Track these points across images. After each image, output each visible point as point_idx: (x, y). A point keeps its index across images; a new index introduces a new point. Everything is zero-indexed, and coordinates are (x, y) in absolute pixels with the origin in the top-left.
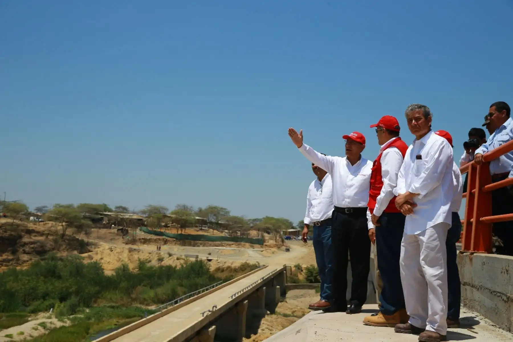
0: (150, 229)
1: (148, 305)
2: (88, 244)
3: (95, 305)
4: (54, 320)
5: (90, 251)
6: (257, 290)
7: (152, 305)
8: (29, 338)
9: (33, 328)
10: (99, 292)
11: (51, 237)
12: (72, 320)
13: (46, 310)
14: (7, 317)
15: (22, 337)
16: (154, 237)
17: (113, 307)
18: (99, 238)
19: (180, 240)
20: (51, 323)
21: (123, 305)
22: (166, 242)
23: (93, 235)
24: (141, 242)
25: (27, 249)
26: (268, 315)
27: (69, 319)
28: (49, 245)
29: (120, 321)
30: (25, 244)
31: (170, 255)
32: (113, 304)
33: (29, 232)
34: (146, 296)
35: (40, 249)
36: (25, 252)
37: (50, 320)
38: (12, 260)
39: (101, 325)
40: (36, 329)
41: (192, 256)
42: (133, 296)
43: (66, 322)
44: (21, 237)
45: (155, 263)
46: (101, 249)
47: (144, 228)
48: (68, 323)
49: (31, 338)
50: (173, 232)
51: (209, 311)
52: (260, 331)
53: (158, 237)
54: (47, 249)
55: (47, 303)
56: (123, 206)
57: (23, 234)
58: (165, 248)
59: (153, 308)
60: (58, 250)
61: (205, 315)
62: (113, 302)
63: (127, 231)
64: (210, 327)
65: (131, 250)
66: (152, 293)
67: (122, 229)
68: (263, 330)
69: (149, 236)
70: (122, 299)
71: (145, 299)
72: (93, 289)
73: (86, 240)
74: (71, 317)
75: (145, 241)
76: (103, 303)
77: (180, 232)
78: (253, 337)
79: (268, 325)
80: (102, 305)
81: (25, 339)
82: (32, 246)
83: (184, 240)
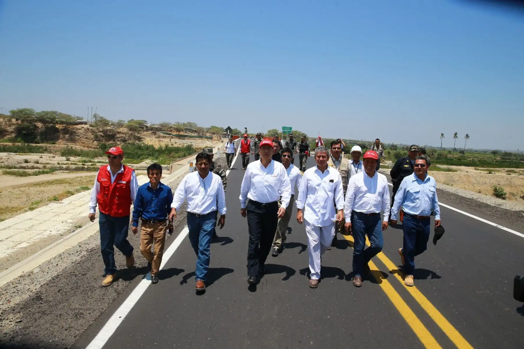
0: (165, 132)
2: (141, 138)
5: (142, 141)
11: (127, 135)
16: (167, 135)
18: (144, 135)
19: (178, 137)
22: (172, 138)
23: (143, 134)
24: (162, 138)
25: (119, 140)
28: (127, 138)
30: (118, 137)
31: (176, 143)
33: (119, 133)
34: (175, 156)
35: (124, 140)
36: (118, 141)
38: (114, 143)
41: (185, 143)
42: (171, 156)
44: (116, 135)
45: (170, 146)
46: (147, 140)
47: (162, 131)
50: (175, 133)
53: (169, 136)
54: (126, 139)
56: (145, 120)
57: (116, 133)
58: (173, 140)
60: (130, 140)
63: (156, 133)
65: (159, 141)
66: (177, 155)
67: (153, 132)
69: (165, 135)
71: (175, 157)
73: (140, 136)
75: (164, 137)
77: (178, 134)
82: (121, 138)
83: (180, 137)
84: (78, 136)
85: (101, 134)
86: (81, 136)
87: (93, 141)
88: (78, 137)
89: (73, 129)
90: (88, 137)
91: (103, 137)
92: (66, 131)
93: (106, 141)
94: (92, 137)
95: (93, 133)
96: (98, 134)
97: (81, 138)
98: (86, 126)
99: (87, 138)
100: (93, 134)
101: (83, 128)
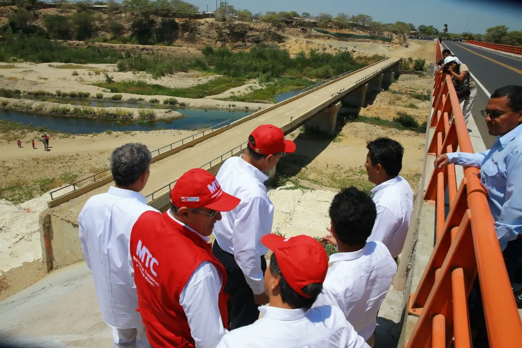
0: (320, 29)
1: (312, 78)
2: (283, 37)
3: (282, 76)
4: (258, 85)
5: (284, 42)
6: (378, 76)
7: (314, 79)
8: (243, 95)
9: (246, 89)
10: (284, 69)
11: (262, 33)
12: (267, 86)
13: (255, 78)
14: (235, 80)
15: (239, 94)
16: (322, 34)
17: (292, 78)
18: (290, 33)
19: (338, 37)
20: (255, 87)
21: (297, 77)
22: (329, 38)
23: (287, 32)
24: (314, 37)
25: (250, 39)
26: (382, 91)
27: (265, 85)
28: (262, 37)
29: (294, 87)
30: (249, 36)
31: (331, 47)
32: (292, 77)
33: (251, 29)
34: (311, 73)
35: (257, 40)
36: (249, 41)
37: (255, 85)
38: (242, 45)
39: (283, 90)
40: (247, 90)
41: (343, 48)
42: (304, 72)
43: (263, 86)
44: (246, 32)
46: (290, 41)
47: (317, 28)
48: (264, 87)
49: (244, 95)
50: (334, 31)
51: (338, 93)
52: (375, 102)
53: (325, 35)
54: (260, 39)
55: (256, 74)
56: (307, 12)
57: (248, 30)
58: (328, 42)
59: (314, 80)
60: (267, 40)
61: (334, 96)
62: (292, 75)
63: (306, 29)
64: (336, 103)
65: (307, 42)
66: (314, 72)
67: (303, 29)
68: (376, 101)
69: (319, 34)
70: (297, 74)
71: (310, 75)
72: (281, 67)
73: (282, 35)
74: (267, 83)
75: (317, 37)
76: (287, 75)
77: (338, 32)
78: (369, 106)
79: (380, 99)
80: (286, 76)
81: (241, 95)
82: (253, 38)
83: (340, 37)
84: (199, 34)
85: (227, 31)
86: (202, 34)
87: (216, 41)
88: (198, 36)
89: (194, 24)
90: (210, 35)
91: (228, 35)
92: (186, 27)
93: (232, 41)
94: (216, 35)
95: (217, 30)
96: (224, 31)
97: (201, 37)
98: (210, 20)
99: (209, 37)
100: (217, 32)
101: (206, 22)
